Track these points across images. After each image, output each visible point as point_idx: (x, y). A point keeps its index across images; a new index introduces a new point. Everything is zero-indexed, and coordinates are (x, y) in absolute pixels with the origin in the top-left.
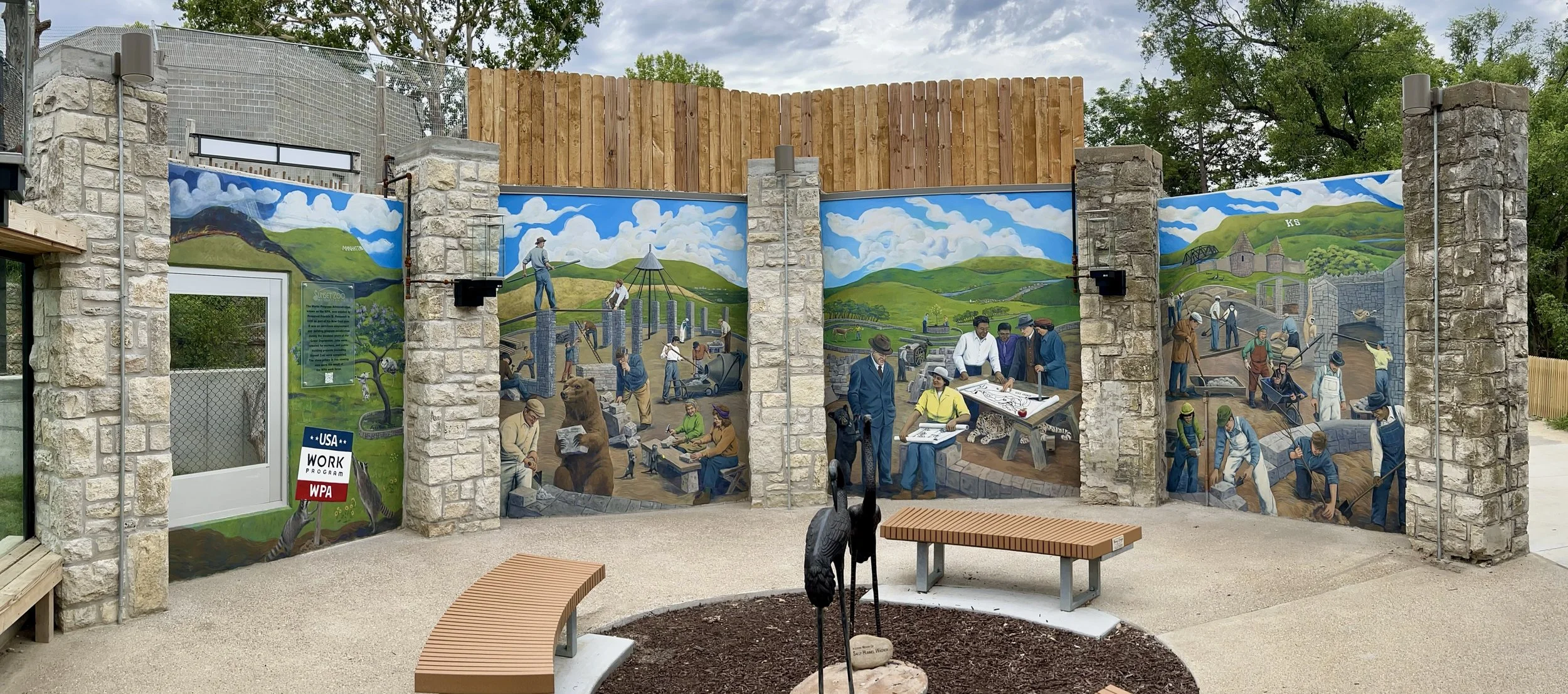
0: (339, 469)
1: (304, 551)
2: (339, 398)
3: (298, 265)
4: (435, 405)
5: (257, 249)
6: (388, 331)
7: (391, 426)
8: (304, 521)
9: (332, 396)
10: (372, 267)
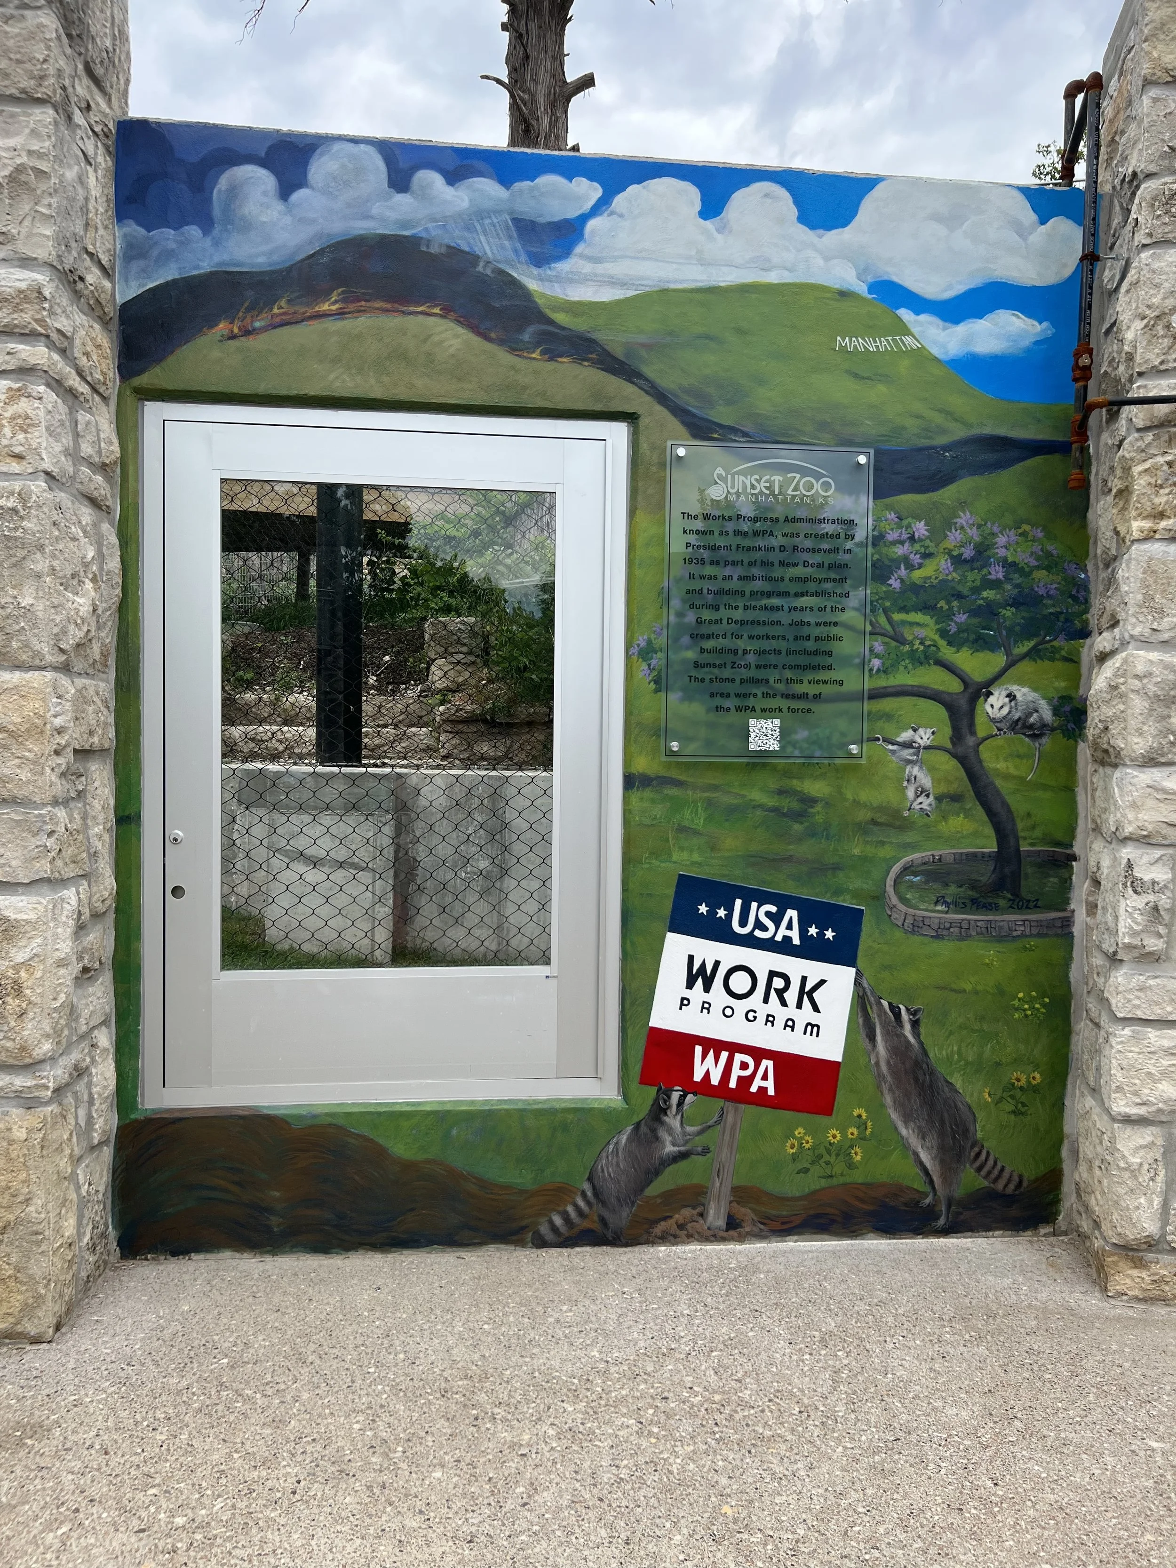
0: (806, 1014)
1: (666, 1238)
2: (810, 801)
3: (661, 397)
4: (1145, 840)
5: (513, 350)
6: (1016, 603)
7: (1019, 903)
8: (670, 1149)
9: (781, 792)
10: (958, 402)
